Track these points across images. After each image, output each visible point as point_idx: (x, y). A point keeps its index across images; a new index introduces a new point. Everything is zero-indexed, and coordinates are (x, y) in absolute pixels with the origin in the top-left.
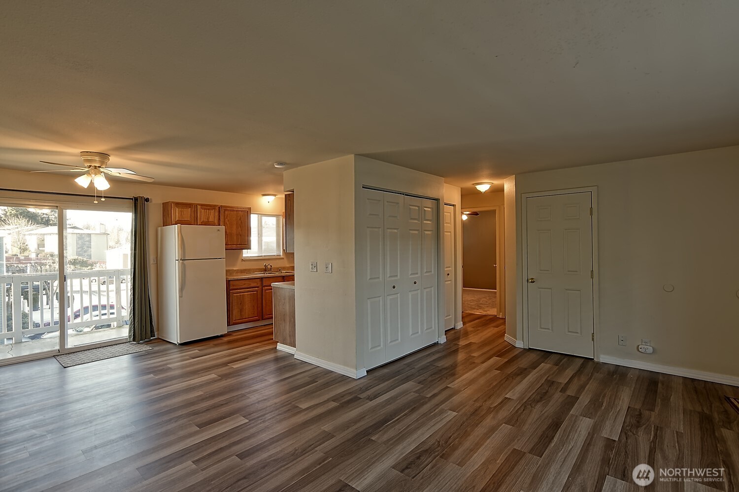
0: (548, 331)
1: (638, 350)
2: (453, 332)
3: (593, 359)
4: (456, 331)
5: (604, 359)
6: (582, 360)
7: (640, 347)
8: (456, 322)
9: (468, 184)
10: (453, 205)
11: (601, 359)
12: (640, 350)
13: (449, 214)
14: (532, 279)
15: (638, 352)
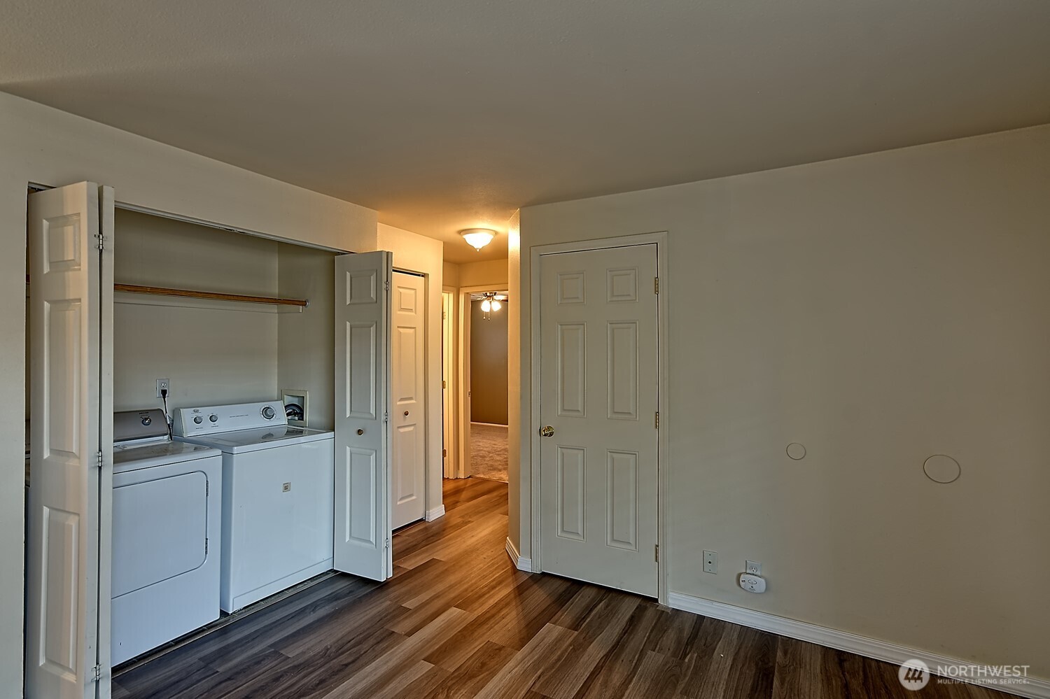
0: (575, 537)
1: (739, 585)
2: (421, 527)
3: (656, 600)
4: (427, 524)
5: (675, 600)
6: (639, 601)
7: (742, 578)
8: (427, 506)
9: (450, 230)
10: (424, 275)
11: (670, 601)
12: (742, 583)
13: (413, 291)
14: (549, 428)
15: (739, 588)
